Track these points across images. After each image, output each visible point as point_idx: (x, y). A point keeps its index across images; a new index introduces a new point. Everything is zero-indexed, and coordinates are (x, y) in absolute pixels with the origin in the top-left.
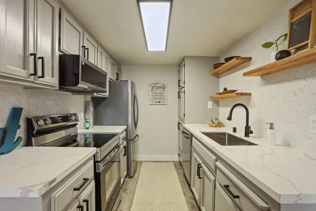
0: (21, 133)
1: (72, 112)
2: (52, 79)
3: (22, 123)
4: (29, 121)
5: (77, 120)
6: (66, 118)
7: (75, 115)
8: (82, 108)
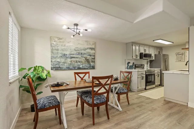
0: (134, 67)
1: (143, 64)
2: (139, 58)
3: (134, 65)
4: (135, 65)
5: (144, 66)
6: (141, 65)
7: (144, 65)
8: (146, 62)
